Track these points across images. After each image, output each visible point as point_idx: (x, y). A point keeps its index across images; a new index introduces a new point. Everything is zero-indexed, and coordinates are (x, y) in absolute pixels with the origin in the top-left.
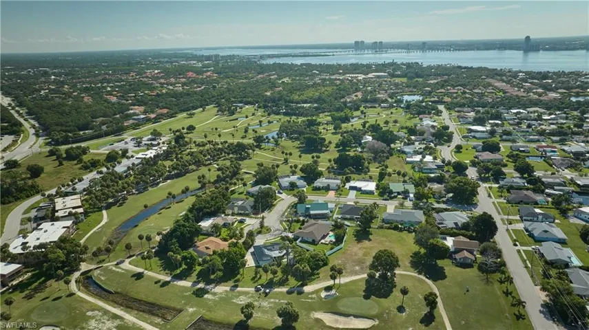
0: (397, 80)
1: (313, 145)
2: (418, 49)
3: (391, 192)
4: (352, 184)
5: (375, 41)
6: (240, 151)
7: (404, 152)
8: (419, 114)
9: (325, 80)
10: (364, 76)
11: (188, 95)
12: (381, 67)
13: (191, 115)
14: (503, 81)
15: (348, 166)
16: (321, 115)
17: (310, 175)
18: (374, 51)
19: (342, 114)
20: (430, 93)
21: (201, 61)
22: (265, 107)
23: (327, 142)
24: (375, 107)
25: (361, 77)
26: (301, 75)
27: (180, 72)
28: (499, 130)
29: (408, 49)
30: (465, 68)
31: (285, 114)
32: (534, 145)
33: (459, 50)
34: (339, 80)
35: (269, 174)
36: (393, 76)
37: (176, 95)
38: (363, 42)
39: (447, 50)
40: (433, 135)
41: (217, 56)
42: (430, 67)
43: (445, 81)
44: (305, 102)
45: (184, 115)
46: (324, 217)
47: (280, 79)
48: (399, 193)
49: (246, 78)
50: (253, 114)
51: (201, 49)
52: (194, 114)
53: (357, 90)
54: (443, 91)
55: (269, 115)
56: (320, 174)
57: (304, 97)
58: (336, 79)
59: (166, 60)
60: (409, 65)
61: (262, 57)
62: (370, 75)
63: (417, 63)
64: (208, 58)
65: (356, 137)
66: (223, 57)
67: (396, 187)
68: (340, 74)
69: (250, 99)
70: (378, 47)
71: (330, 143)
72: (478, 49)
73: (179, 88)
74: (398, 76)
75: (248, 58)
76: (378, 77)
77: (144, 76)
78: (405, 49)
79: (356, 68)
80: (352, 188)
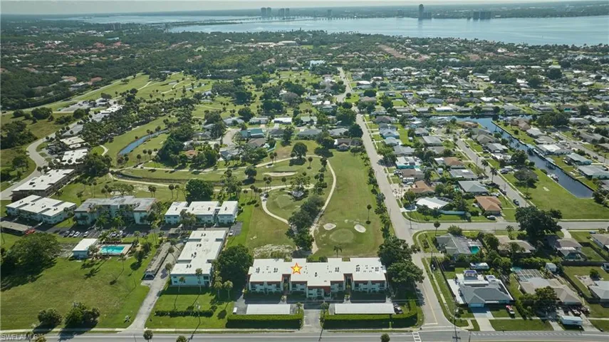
0: (305, 47)
1: (243, 98)
2: (325, 16)
3: (302, 122)
4: (276, 119)
5: (282, 8)
6: (186, 103)
7: (311, 100)
8: (322, 74)
9: (239, 48)
10: (274, 44)
11: (112, 64)
12: (290, 35)
13: (126, 82)
14: (391, 46)
15: (271, 108)
16: (243, 78)
17: (246, 115)
18: (281, 18)
19: (261, 76)
20: (332, 57)
21: (102, 31)
22: (191, 73)
23: (253, 96)
24: (287, 70)
25: (272, 45)
26: (215, 44)
27: (87, 42)
28: (379, 83)
29: (315, 16)
30: (363, 35)
31: (211, 78)
32: (399, 92)
33: (362, 17)
34: (252, 47)
35: (217, 117)
36: (301, 44)
37: (98, 65)
38: (269, 9)
39: (351, 18)
40: (332, 88)
41: (117, 25)
42: (334, 35)
43: (345, 48)
44: (226, 68)
45: (119, 81)
46: (260, 137)
47: (196, 48)
48: (307, 123)
49: (160, 48)
50: (183, 79)
51: (90, 16)
52: (128, 81)
53: (270, 57)
54: (342, 55)
55: (198, 79)
56: (252, 115)
57: (224, 64)
58: (249, 48)
59: (57, 29)
60: (315, 33)
61: (167, 25)
62: (280, 43)
63: (322, 31)
64: (109, 27)
65: (275, 91)
66: (123, 25)
67: (305, 118)
68: (252, 42)
69: (175, 67)
70: (285, 14)
71: (256, 96)
72: (380, 16)
73: (94, 58)
74: (305, 44)
75: (146, 26)
76: (288, 44)
77: (46, 47)
78: (312, 16)
79: (265, 36)
80: (276, 122)
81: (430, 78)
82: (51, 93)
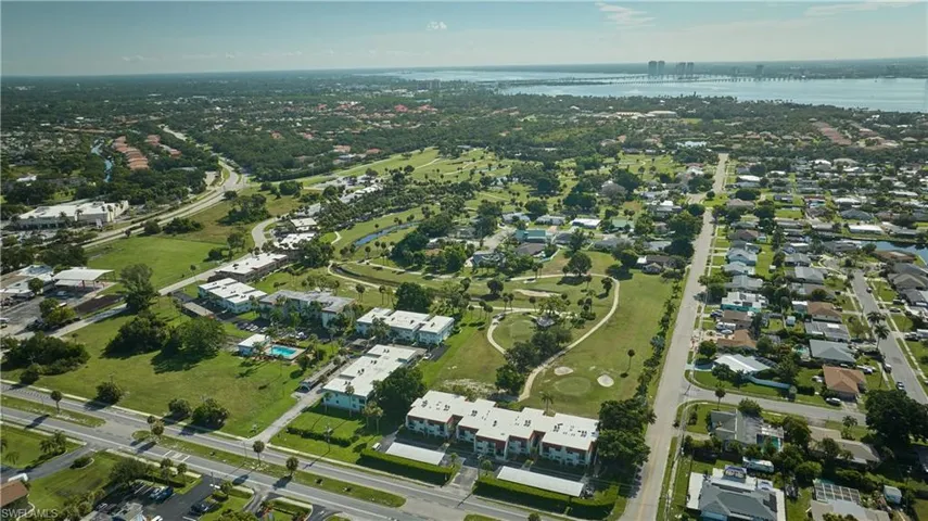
0: (686, 121)
1: (546, 186)
2: (752, 76)
3: (613, 227)
4: (576, 220)
6: (465, 189)
7: (647, 198)
8: (689, 161)
9: (584, 118)
10: (640, 115)
11: (401, 133)
12: (671, 103)
13: (407, 157)
15: (579, 203)
16: (564, 161)
17: (536, 211)
18: (676, 78)
19: (591, 158)
20: (721, 138)
21: (413, 90)
22: (497, 149)
23: (561, 185)
24: (638, 154)
25: (636, 116)
26: (553, 112)
27: (387, 104)
28: (772, 180)
29: (735, 76)
30: (797, 106)
31: (520, 158)
32: (802, 196)
33: (815, 78)
34: (603, 119)
35: (493, 209)
36: (685, 115)
37: (386, 133)
38: (662, 63)
39: (795, 78)
40: (690, 182)
41: (435, 82)
42: (747, 104)
43: (749, 124)
44: (550, 145)
45: (399, 156)
46: (541, 241)
47: (523, 117)
48: (620, 229)
49: (476, 115)
50: (482, 158)
51: (411, 71)
52: (410, 156)
53: (622, 133)
54: (741, 136)
55: (501, 158)
56: (545, 212)
57: (549, 140)
58: (600, 119)
59: (362, 87)
60: (714, 101)
61: (501, 85)
62: (651, 114)
63: (730, 98)
64: (423, 85)
65: (597, 182)
66: (443, 83)
67: (618, 222)
68: (608, 111)
69: (479, 141)
70: (686, 71)
71: (565, 186)
72: (849, 76)
73: (387, 125)
74: (692, 116)
75: (482, 85)
76: (661, 116)
77: (338, 108)
78: (728, 75)
79: (636, 103)
80: (575, 224)
81: (872, 178)
82: (311, 165)
